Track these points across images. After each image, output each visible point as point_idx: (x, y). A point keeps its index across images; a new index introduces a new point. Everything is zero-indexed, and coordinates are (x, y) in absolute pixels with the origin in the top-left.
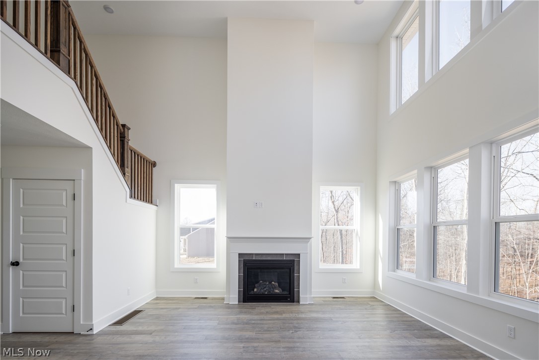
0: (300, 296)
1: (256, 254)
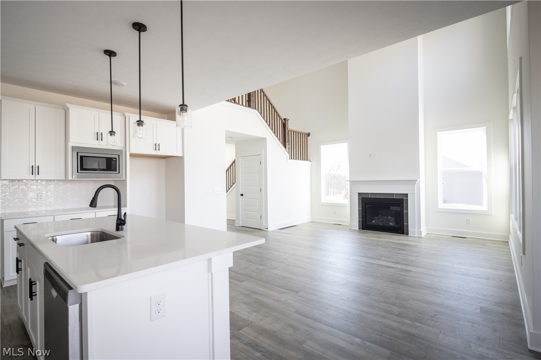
0: (409, 229)
1: (371, 194)
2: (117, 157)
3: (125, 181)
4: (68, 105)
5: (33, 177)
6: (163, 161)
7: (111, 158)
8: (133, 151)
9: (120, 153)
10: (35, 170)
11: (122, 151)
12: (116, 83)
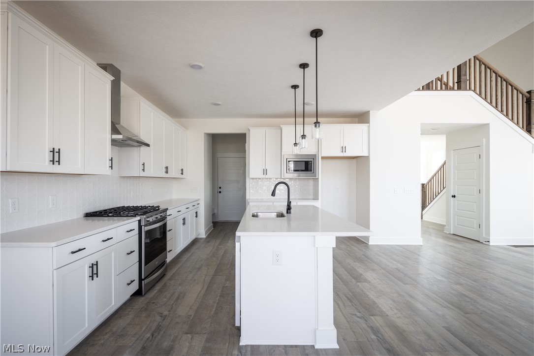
2: (312, 160)
3: (318, 178)
4: (281, 126)
5: (264, 176)
6: (354, 161)
7: (308, 161)
8: (324, 155)
9: (314, 157)
10: (265, 172)
11: (316, 155)
12: (308, 104)
